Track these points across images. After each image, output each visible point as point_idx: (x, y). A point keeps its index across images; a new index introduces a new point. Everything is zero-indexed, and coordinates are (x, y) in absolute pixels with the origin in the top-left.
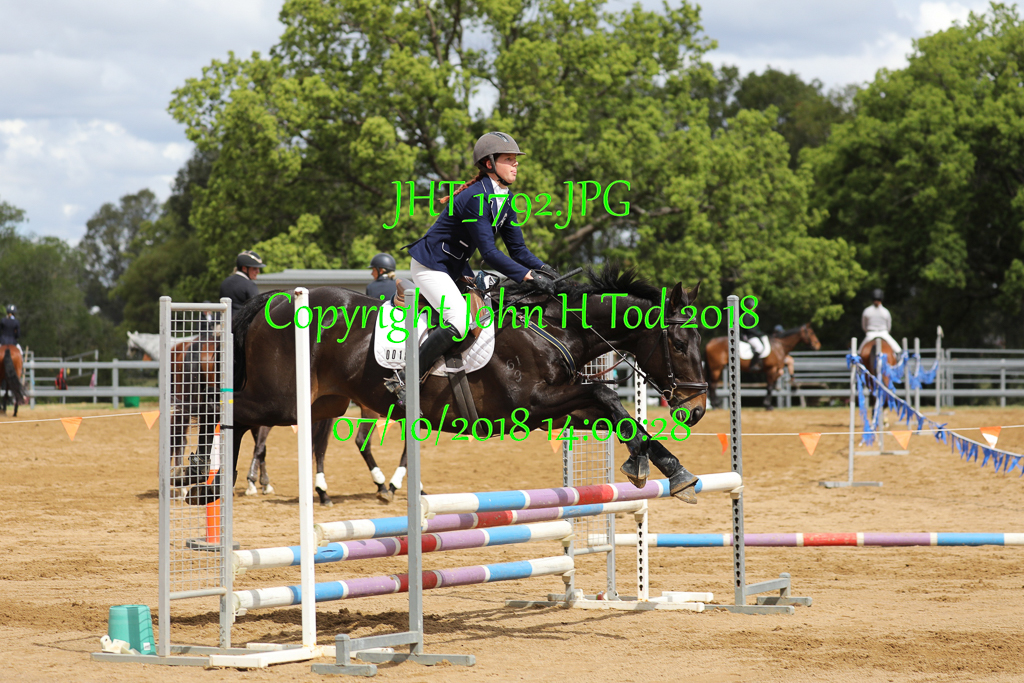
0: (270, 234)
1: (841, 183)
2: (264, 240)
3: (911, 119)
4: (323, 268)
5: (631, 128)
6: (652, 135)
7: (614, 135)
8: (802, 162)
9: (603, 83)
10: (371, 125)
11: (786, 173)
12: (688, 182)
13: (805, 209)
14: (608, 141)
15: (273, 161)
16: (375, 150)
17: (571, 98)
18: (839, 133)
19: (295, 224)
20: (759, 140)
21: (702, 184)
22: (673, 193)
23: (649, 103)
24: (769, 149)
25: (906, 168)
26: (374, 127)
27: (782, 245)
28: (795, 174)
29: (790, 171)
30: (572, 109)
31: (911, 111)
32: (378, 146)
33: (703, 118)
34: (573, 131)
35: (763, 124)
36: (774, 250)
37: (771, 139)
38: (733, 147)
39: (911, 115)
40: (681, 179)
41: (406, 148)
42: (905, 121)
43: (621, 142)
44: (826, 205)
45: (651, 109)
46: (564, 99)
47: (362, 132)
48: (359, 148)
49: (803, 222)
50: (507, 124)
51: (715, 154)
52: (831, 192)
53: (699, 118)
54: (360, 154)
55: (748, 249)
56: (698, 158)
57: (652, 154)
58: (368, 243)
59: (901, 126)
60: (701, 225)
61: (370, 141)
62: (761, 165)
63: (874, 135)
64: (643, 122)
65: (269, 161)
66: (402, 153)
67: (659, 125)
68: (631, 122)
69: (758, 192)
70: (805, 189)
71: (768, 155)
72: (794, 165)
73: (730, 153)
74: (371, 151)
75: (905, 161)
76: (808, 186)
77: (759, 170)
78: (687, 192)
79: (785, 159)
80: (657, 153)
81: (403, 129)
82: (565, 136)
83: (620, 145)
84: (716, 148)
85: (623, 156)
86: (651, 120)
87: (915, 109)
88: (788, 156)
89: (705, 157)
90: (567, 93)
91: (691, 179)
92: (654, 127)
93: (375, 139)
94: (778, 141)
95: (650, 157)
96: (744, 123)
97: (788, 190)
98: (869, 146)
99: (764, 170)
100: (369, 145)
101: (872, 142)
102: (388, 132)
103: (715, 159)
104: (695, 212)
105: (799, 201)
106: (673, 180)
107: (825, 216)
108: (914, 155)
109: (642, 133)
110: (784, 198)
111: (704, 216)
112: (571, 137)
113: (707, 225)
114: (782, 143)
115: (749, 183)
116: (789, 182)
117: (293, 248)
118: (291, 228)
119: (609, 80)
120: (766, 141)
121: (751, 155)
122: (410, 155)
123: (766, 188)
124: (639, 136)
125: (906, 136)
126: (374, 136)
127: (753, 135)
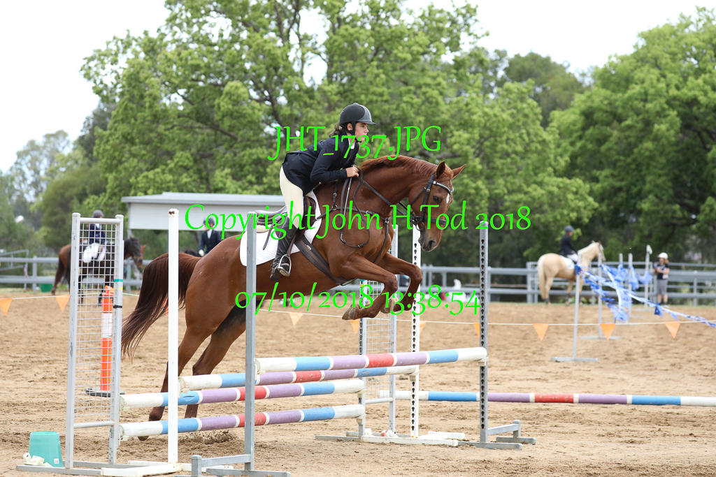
0: (154, 165)
1: (580, 138)
2: (148, 170)
3: (633, 91)
4: (192, 192)
5: (424, 93)
6: (440, 99)
7: (412, 98)
8: (551, 121)
9: (405, 59)
10: (232, 87)
11: (539, 129)
12: (466, 136)
13: (552, 156)
14: (407, 102)
15: (157, 111)
16: (234, 105)
17: (381, 71)
18: (579, 100)
19: (172, 159)
20: (519, 105)
21: (477, 136)
22: (455, 143)
23: (438, 75)
24: (526, 111)
25: (629, 127)
26: (233, 88)
27: (535, 183)
28: (545, 130)
29: (541, 128)
30: (382, 79)
31: (634, 85)
32: (236, 103)
33: (478, 87)
34: (381, 95)
35: (522, 93)
36: (528, 186)
37: (529, 104)
38: (500, 110)
39: (633, 88)
40: (461, 132)
41: (257, 105)
42: (630, 92)
43: (416, 103)
44: (569, 154)
45: (440, 79)
46: (376, 71)
47: (224, 92)
48: (222, 104)
49: (550, 165)
50: (332, 89)
51: (486, 114)
52: (572, 144)
53: (476, 87)
54: (222, 109)
55: (509, 185)
56: (475, 117)
57: (440, 113)
58: (227, 174)
59: (626, 96)
60: (475, 167)
61: (230, 99)
62: (520, 123)
63: (606, 102)
64: (433, 90)
65: (154, 112)
66: (253, 108)
67: (446, 92)
68: (424, 89)
69: (518, 143)
70: (552, 142)
71: (526, 116)
72: (545, 124)
73: (498, 114)
74: (230, 107)
75: (628, 122)
76: (554, 140)
77: (519, 127)
78: (466, 142)
79: (538, 119)
80: (443, 113)
81: (255, 90)
82: (375, 98)
83: (415, 106)
84: (487, 110)
85: (417, 114)
86: (439, 87)
87: (636, 84)
88: (541, 117)
89: (480, 116)
90: (378, 67)
91: (468, 132)
92: (441, 93)
93: (233, 98)
94: (533, 106)
95: (438, 116)
96: (509, 91)
97: (539, 142)
98: (601, 110)
99: (522, 127)
100: (229, 102)
101: (605, 108)
102: (244, 93)
103: (486, 118)
104: (471, 157)
105: (548, 150)
106: (456, 133)
107: (566, 161)
108: (635, 118)
109: (432, 97)
110: (536, 148)
111: (478, 160)
112: (380, 99)
113: (479, 167)
114: (536, 107)
115: (512, 136)
116: (541, 136)
117: (169, 177)
118: (169, 162)
119: (409, 57)
120: (525, 105)
121: (512, 115)
122: (259, 110)
123: (524, 140)
124: (431, 99)
125: (630, 103)
126: (234, 95)
127: (515, 101)
